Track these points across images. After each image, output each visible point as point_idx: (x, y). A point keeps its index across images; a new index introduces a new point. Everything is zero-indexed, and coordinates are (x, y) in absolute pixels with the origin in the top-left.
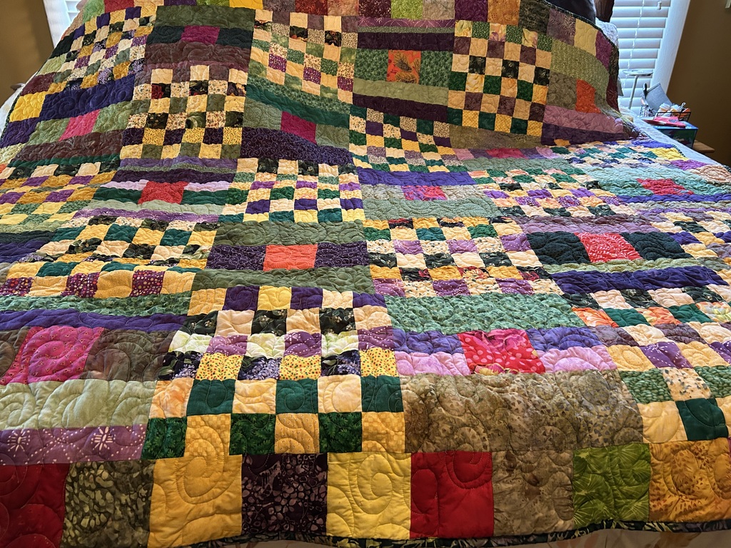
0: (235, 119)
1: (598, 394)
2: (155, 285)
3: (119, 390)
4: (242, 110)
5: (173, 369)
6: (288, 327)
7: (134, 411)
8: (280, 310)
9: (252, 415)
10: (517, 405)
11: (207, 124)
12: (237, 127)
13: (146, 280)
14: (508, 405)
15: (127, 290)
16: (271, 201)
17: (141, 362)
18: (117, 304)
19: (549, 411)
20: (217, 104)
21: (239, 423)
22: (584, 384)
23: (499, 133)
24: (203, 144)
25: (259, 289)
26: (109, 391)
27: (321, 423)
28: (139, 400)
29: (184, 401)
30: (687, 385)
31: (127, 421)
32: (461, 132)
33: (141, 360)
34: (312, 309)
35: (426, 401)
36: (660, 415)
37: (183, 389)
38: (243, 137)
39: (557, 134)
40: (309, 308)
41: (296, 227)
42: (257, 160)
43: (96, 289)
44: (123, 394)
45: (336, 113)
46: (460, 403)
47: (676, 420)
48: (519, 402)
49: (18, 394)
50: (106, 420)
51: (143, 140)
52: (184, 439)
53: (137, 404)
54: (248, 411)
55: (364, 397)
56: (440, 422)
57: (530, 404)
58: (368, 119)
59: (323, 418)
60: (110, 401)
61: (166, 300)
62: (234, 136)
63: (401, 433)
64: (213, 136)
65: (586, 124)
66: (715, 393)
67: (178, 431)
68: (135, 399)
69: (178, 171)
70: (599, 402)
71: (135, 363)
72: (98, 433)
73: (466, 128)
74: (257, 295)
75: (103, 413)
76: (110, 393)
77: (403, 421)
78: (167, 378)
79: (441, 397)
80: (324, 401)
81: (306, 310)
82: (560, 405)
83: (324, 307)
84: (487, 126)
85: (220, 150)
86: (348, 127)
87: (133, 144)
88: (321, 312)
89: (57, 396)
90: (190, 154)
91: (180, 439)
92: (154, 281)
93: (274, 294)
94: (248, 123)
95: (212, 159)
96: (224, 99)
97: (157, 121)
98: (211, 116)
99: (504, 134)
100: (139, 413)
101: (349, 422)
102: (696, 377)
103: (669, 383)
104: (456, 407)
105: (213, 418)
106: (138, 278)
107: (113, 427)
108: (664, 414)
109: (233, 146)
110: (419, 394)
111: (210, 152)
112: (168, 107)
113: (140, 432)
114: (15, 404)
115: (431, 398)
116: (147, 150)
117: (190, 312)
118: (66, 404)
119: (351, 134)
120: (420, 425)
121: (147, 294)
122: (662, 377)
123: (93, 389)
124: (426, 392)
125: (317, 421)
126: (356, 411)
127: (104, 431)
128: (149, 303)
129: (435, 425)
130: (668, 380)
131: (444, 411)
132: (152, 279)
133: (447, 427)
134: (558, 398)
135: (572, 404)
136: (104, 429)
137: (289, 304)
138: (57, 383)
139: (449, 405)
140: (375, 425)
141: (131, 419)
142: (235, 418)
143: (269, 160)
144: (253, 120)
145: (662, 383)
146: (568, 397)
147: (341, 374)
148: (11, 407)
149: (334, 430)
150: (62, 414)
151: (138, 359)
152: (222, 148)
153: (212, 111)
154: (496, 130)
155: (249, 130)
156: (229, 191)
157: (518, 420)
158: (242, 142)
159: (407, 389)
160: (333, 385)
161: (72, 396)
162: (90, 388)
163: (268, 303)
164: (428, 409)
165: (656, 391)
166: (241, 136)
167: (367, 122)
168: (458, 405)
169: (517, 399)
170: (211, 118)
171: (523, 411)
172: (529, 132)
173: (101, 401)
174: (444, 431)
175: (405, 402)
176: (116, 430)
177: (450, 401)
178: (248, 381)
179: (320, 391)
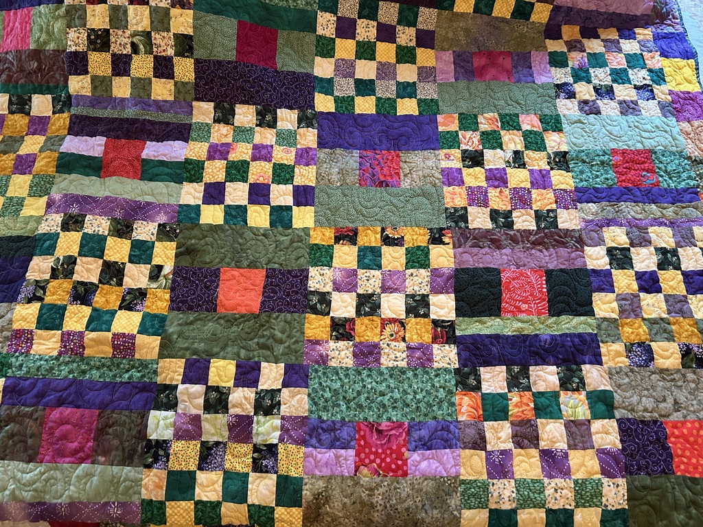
0: (185, 45)
1: (437, 501)
2: (129, 349)
3: (120, 474)
4: (190, 32)
5: (152, 457)
6: (230, 406)
7: (131, 491)
8: (225, 387)
9: (207, 502)
10: (379, 507)
11: (155, 50)
12: (187, 57)
13: (122, 345)
14: (372, 506)
15: (109, 351)
16: (227, 183)
17: (130, 450)
18: (103, 365)
19: (399, 513)
20: (161, 21)
21: (199, 507)
22: (430, 490)
23: (497, 18)
24: (153, 79)
25: (210, 362)
26: (113, 475)
27: (249, 511)
28: (133, 484)
29: (162, 489)
30: (502, 496)
31: (128, 498)
32: (451, 20)
33: (130, 448)
34: (250, 389)
35: (318, 501)
36: (475, 519)
37: (160, 480)
38: (195, 72)
39: (567, 18)
40: (248, 387)
41: (249, 235)
42: (212, 104)
43: (84, 348)
44: (122, 478)
45: (302, 11)
46: (340, 504)
47: (483, 523)
48: (380, 505)
49: (52, 472)
50: (114, 496)
51: (89, 70)
52: (165, 516)
53: (132, 487)
54: (205, 499)
55: (277, 496)
56: (325, 516)
57: (388, 505)
58: (339, 15)
59: (250, 508)
60: (115, 482)
61: (140, 365)
62: (185, 69)
63: (299, 520)
64: (163, 68)
65: (606, 5)
66: (519, 506)
67: (161, 511)
68: (130, 483)
69: (133, 122)
70: (435, 507)
71: (126, 450)
72: (111, 507)
73: (457, 14)
74: (208, 368)
75: (112, 492)
76: (113, 477)
77: (301, 513)
78: (149, 466)
79: (328, 498)
80: (252, 495)
81: (246, 389)
82: (407, 509)
83: (260, 387)
84: (484, 10)
85: (173, 88)
86: (315, 30)
87: (79, 74)
88: (256, 393)
89: (78, 477)
90: (142, 94)
91: (162, 516)
92: (128, 346)
93: (221, 369)
94: (200, 53)
95: (166, 101)
96: (169, 14)
97: (99, 41)
98: (157, 38)
99: (503, 20)
100: (135, 493)
101: (266, 513)
102: (512, 489)
103: (490, 495)
104: (336, 507)
105: (183, 503)
106: (116, 342)
107: (121, 503)
108: (478, 518)
109: (187, 83)
110: (314, 495)
111: (162, 90)
112: (107, 20)
113: (138, 508)
114: (52, 481)
115: (322, 499)
116: (97, 83)
117: (159, 380)
118: (86, 483)
119: (318, 41)
120: (312, 516)
121: (124, 357)
122: (488, 489)
123: (102, 474)
124: (319, 494)
125: (247, 509)
126: (271, 505)
127: (114, 505)
128: (127, 366)
129: (322, 517)
130: (490, 493)
131: (328, 509)
132: (127, 344)
133: (329, 519)
134: (409, 503)
135: (417, 507)
136: (114, 503)
137: (233, 381)
138: (76, 465)
139: (332, 505)
140: (283, 516)
141: (131, 498)
142: (197, 503)
143: (225, 104)
144: (204, 47)
145: (486, 493)
146: (416, 502)
147: (264, 472)
148: (50, 484)
149: (256, 516)
150: (85, 491)
151: (128, 446)
152: (175, 85)
153: (158, 31)
154: (493, 15)
155: (202, 63)
156: (185, 162)
157: (376, 516)
158: (195, 79)
159: (307, 490)
160: (258, 481)
161: (88, 477)
162: (99, 473)
163: (217, 378)
164: (318, 507)
165: (479, 500)
166: (193, 70)
167: (338, 18)
168: (338, 505)
169: (380, 502)
170: (157, 42)
171: (382, 511)
172: (533, 18)
173: (109, 483)
174: (327, 521)
175: (304, 501)
176: (122, 505)
177: (333, 503)
178: (205, 471)
179: (250, 486)
